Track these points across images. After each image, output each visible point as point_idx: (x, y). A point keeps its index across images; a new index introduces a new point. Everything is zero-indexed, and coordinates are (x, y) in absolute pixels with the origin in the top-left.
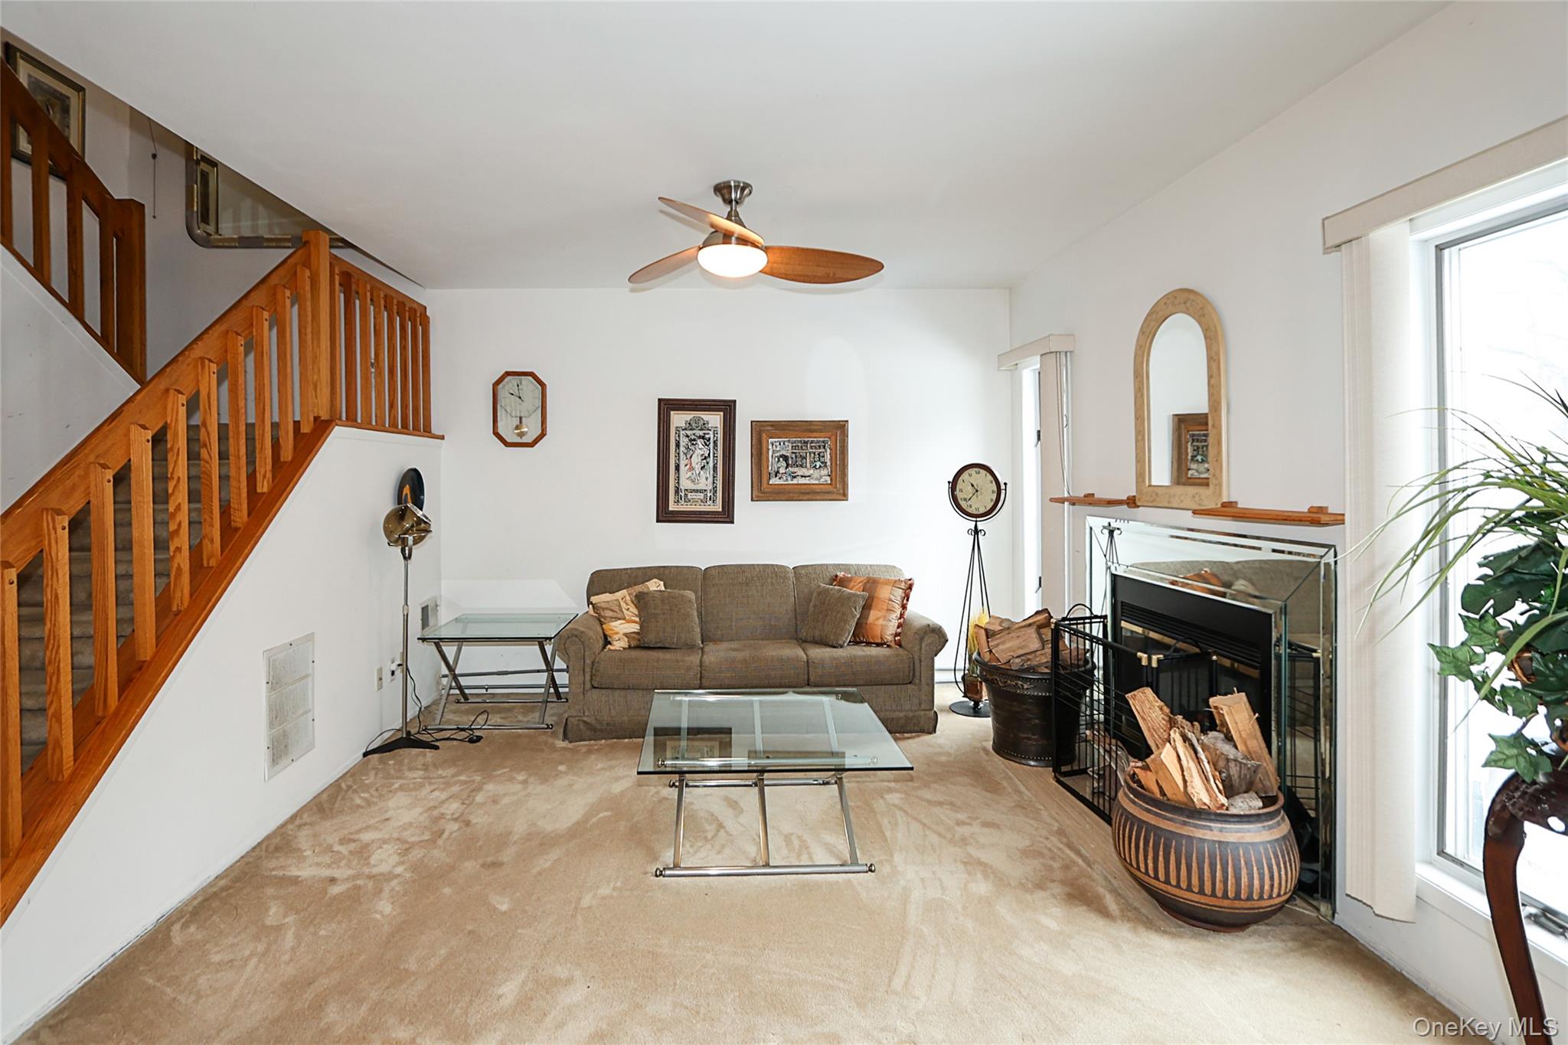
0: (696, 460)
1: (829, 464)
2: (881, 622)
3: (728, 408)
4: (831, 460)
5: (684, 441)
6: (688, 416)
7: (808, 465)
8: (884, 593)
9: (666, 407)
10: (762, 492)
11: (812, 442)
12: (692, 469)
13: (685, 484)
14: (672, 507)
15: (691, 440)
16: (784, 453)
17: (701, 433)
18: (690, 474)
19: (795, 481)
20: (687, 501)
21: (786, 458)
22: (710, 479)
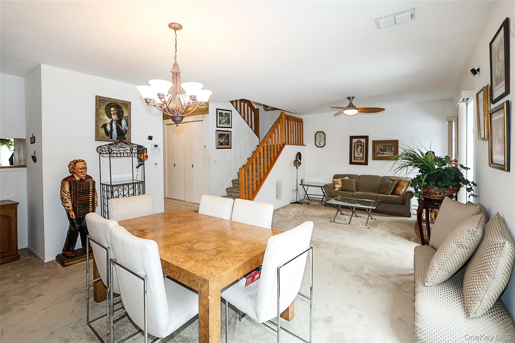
0: (359, 150)
1: (393, 151)
2: (400, 190)
3: (366, 138)
4: (394, 150)
5: (356, 146)
6: (357, 140)
7: (388, 151)
8: (402, 183)
9: (352, 138)
10: (375, 158)
11: (388, 145)
12: (358, 152)
13: (356, 156)
14: (353, 161)
15: (358, 146)
16: (381, 148)
17: (360, 144)
18: (357, 153)
19: (384, 155)
20: (357, 160)
21: (381, 149)
22: (362, 155)
